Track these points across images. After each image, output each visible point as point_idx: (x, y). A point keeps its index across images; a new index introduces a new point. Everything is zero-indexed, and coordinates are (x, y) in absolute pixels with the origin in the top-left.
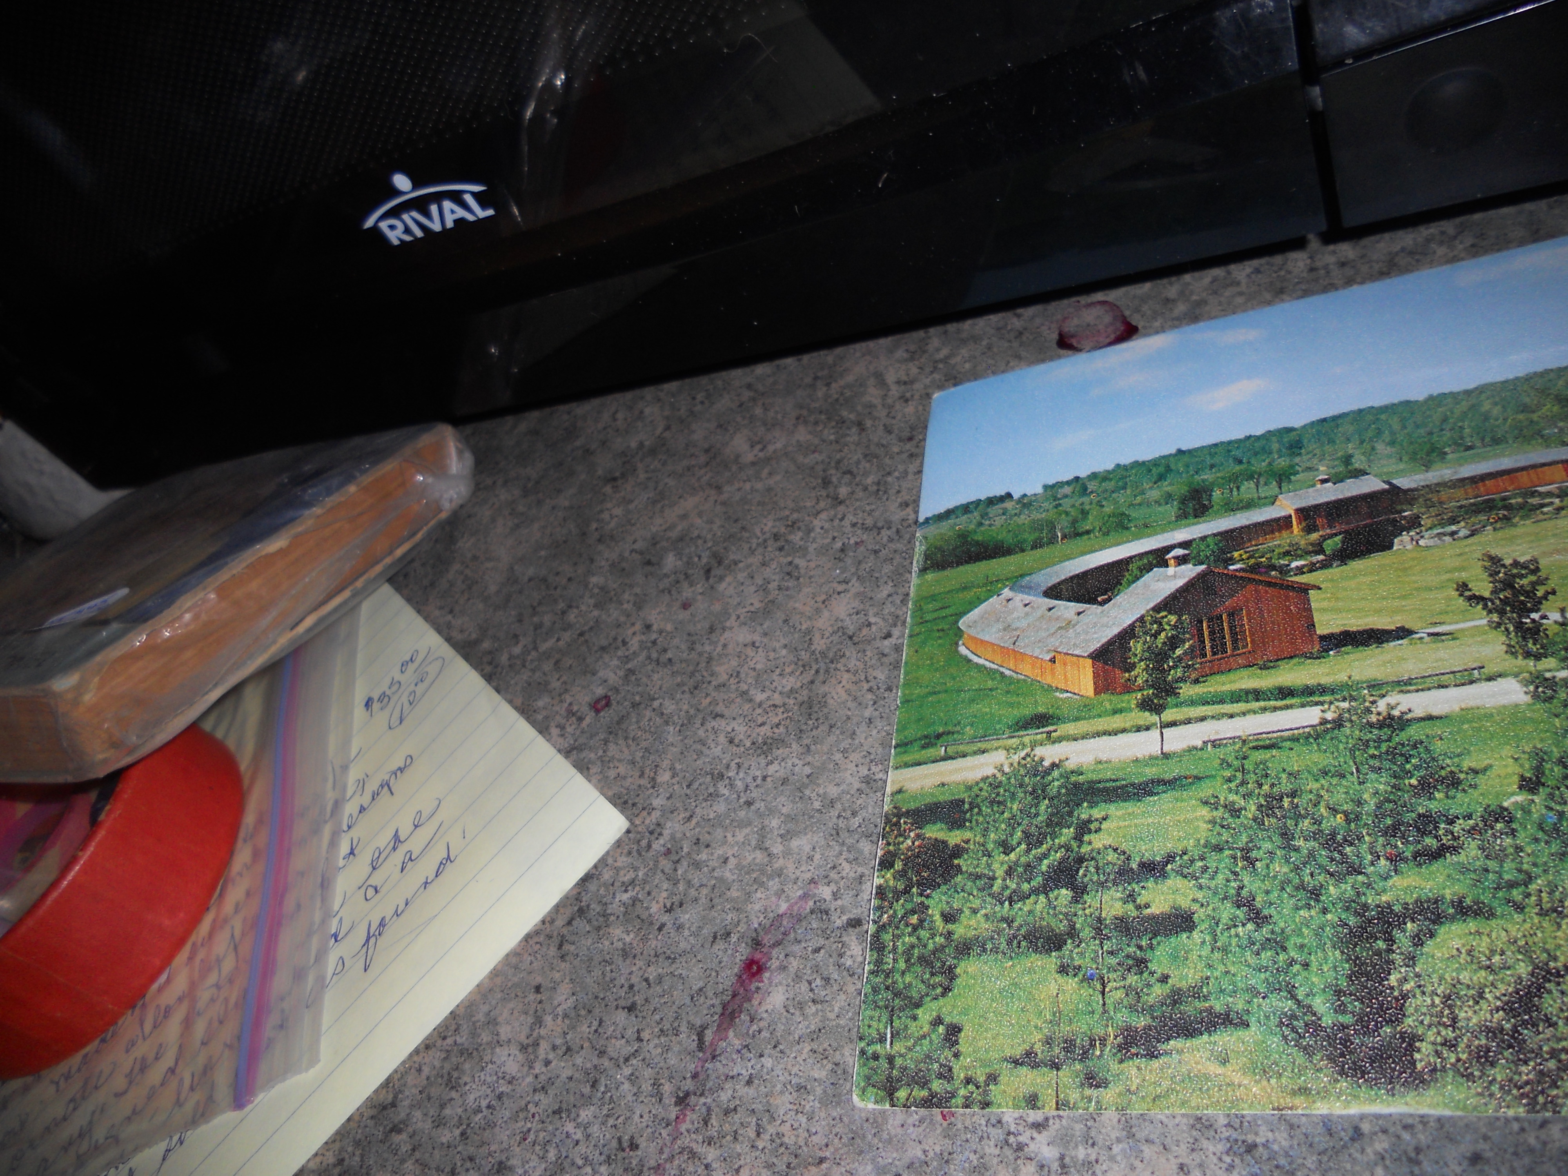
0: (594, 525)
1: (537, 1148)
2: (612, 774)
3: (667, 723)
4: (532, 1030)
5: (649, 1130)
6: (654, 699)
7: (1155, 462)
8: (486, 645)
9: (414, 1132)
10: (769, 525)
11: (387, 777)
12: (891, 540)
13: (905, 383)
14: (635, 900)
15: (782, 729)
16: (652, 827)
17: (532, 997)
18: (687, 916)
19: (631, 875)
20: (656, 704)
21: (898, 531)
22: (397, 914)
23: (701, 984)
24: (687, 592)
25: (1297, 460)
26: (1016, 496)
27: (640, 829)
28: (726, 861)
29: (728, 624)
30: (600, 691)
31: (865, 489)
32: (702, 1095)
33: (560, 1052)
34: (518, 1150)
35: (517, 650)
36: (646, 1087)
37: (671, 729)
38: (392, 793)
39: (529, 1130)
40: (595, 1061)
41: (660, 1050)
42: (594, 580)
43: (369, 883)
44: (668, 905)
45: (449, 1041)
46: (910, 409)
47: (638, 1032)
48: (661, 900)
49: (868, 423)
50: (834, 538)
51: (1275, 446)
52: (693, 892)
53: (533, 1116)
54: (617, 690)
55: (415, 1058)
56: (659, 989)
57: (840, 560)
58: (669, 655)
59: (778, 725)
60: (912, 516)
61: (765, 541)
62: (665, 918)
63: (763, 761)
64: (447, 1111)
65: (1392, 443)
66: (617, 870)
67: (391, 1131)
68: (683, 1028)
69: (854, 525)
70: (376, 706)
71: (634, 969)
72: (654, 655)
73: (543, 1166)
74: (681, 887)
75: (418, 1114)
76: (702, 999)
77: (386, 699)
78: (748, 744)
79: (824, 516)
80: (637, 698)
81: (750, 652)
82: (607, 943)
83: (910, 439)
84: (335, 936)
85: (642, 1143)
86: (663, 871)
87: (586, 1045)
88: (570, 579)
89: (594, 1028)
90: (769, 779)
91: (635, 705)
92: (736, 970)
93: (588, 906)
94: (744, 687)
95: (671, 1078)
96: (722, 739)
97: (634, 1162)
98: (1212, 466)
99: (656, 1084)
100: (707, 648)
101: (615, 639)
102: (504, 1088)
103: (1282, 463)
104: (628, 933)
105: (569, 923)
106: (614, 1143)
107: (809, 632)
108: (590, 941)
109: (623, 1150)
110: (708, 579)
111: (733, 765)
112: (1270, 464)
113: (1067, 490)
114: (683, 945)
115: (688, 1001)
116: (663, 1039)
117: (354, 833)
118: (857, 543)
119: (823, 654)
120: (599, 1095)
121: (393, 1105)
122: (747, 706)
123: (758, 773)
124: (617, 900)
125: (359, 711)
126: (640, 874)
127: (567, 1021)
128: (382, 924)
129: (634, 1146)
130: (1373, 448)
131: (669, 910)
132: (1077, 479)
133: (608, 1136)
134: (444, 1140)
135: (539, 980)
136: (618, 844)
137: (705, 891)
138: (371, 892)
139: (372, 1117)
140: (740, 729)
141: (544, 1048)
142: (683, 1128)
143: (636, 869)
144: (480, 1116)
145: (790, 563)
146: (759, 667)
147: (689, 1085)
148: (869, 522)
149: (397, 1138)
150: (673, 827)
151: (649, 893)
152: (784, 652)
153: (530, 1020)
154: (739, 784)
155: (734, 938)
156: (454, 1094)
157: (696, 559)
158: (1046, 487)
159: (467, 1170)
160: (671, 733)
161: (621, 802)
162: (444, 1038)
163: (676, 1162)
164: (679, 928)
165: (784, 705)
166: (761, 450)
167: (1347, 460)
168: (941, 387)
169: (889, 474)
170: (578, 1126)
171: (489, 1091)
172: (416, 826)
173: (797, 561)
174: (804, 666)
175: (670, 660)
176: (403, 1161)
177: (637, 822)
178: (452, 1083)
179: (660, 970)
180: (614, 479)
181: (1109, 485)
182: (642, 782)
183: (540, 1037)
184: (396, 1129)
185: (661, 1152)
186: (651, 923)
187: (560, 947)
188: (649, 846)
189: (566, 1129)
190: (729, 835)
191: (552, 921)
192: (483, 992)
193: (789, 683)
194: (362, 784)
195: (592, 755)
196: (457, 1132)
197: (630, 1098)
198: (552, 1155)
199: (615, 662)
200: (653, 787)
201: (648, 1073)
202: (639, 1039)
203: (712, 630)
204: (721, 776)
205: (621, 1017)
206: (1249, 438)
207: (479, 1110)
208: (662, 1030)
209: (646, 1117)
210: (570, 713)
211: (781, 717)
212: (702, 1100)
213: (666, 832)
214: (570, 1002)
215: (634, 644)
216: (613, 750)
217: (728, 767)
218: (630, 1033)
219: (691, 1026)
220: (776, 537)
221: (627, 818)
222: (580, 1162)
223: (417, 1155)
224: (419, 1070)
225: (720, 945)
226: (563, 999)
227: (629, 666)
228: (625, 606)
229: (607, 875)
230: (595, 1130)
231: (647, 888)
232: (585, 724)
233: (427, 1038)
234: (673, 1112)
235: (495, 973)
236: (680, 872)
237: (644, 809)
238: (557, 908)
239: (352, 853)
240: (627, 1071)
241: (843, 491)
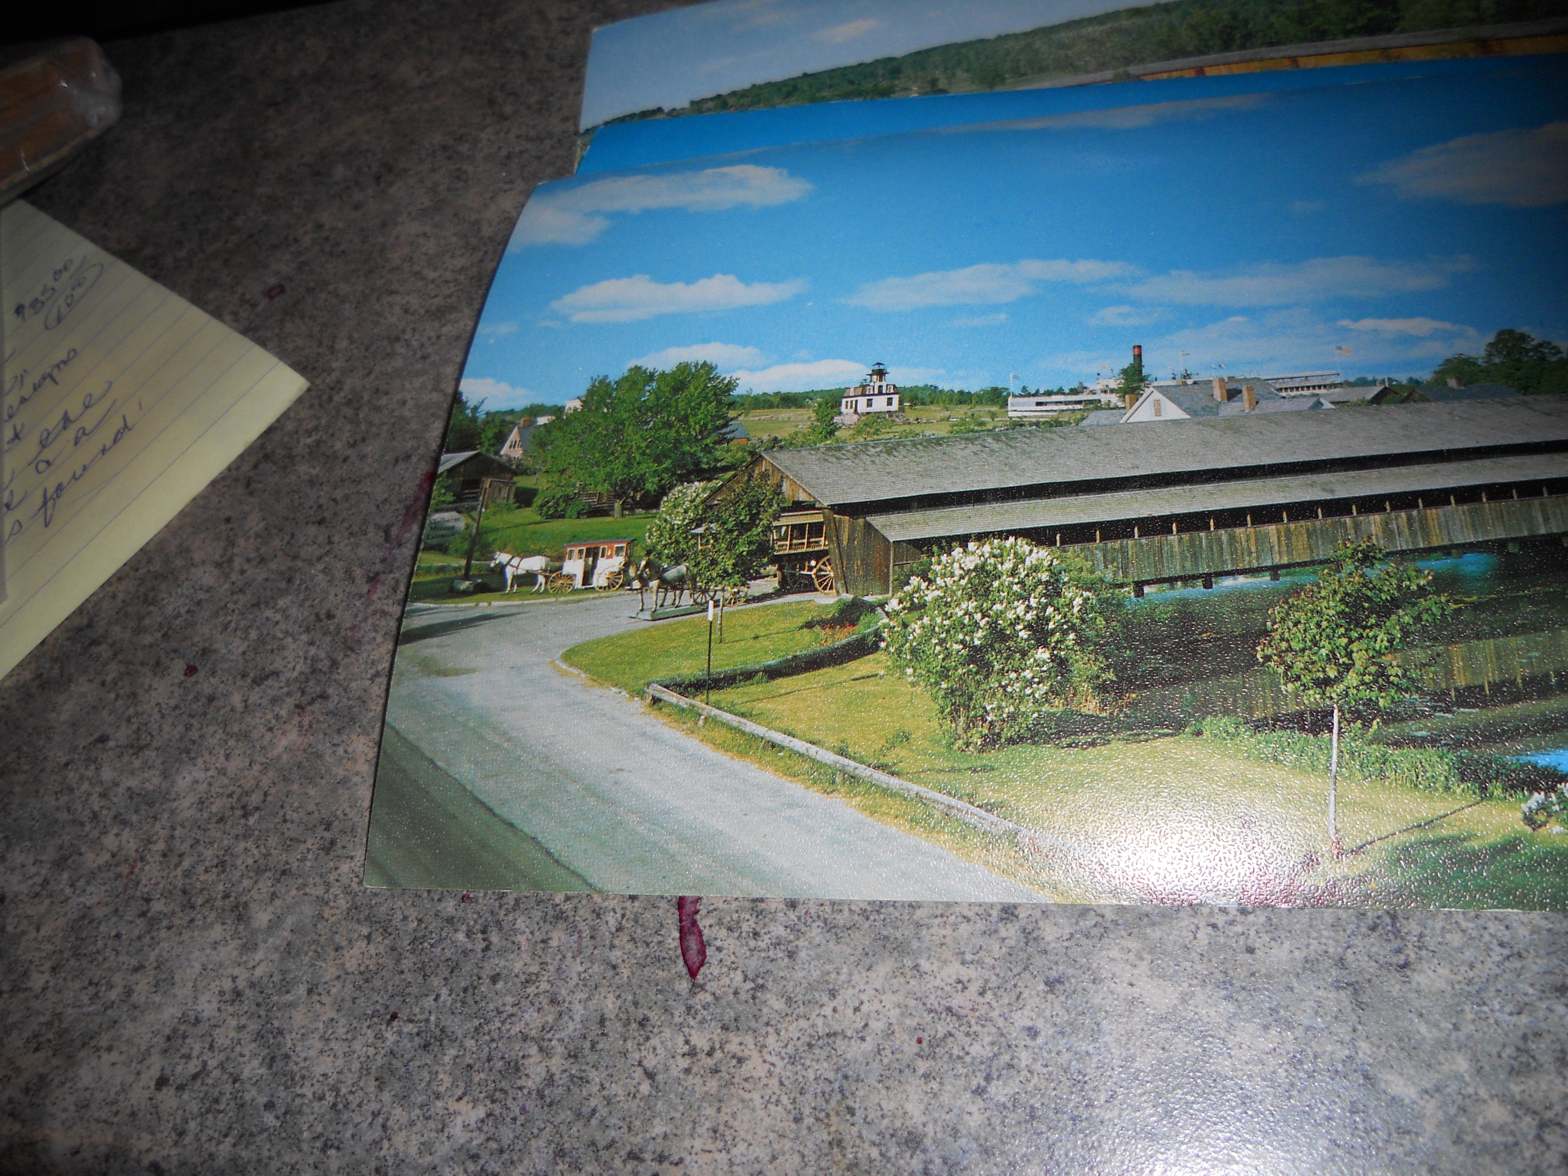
0: (257, 144)
1: (239, 633)
2: (290, 346)
3: (343, 302)
4: (225, 549)
5: (344, 604)
6: (328, 284)
7: (785, 83)
8: (148, 251)
9: (114, 644)
10: (437, 138)
11: (49, 370)
12: (552, 147)
13: (567, 20)
14: (318, 443)
15: (454, 299)
16: (332, 385)
17: (223, 527)
18: (370, 449)
19: (315, 423)
20: (331, 288)
21: (559, 141)
22: (75, 478)
23: (386, 496)
24: (358, 196)
25: (897, 82)
26: (666, 110)
27: (321, 387)
28: (404, 403)
29: (400, 220)
30: (273, 281)
31: (529, 107)
32: (391, 572)
33: (254, 563)
34: (220, 637)
35: (182, 254)
36: (339, 574)
37: (347, 306)
38: (56, 382)
39: (230, 622)
40: (290, 564)
41: (350, 548)
42: (260, 190)
43: (39, 459)
44: (352, 442)
45: (142, 571)
46: (571, 41)
47: (329, 537)
48: (344, 439)
49: (531, 53)
50: (500, 148)
51: (880, 71)
52: (374, 430)
53: (233, 611)
54: (290, 279)
55: (109, 589)
56: (346, 505)
57: (506, 165)
58: (342, 247)
59: (450, 296)
60: (572, 129)
61: (434, 152)
62: (349, 452)
63: (436, 324)
64: (147, 622)
65: (968, 70)
66: (300, 421)
67: (90, 645)
68: (371, 528)
69: (518, 137)
70: (28, 312)
71: (322, 493)
72: (327, 248)
73: (246, 644)
74: (363, 427)
75: (117, 629)
76: (387, 506)
77: (39, 305)
78: (422, 312)
79: (490, 130)
80: (312, 284)
81: (421, 241)
82: (293, 478)
83: (571, 66)
84: (8, 506)
85: (338, 613)
86: (345, 417)
87: (279, 554)
88: (234, 191)
89: (285, 541)
90: (443, 338)
91: (310, 290)
92: (417, 482)
93: (273, 452)
94: (416, 268)
95: (361, 566)
96: (397, 310)
97: (332, 628)
98: (831, 86)
99: (348, 571)
100: (380, 240)
101: (286, 238)
102: (202, 596)
103: (884, 84)
104: (314, 467)
105: (256, 467)
106: (312, 618)
107: (477, 222)
108: (277, 478)
109: (321, 621)
110: (378, 184)
111: (409, 329)
112: (875, 85)
113: (710, 104)
114: (367, 470)
115: (374, 509)
116: (352, 540)
117: (17, 421)
118: (521, 152)
119: (491, 239)
120: (296, 587)
121: (90, 625)
122: (420, 284)
123: (433, 334)
124: (302, 444)
125: (9, 317)
126: (323, 422)
127: (259, 540)
128: (60, 488)
129: (330, 616)
130: (954, 74)
131: (353, 445)
132: (719, 96)
133: (306, 613)
134: (146, 642)
135: (229, 513)
136: (299, 401)
137: (385, 428)
138: (42, 466)
139: (68, 639)
140: (414, 301)
141: (237, 563)
142: (375, 597)
143: (318, 418)
144: (180, 619)
145: (459, 169)
146: (431, 252)
147: (378, 567)
148: (532, 133)
149: (95, 650)
150: (351, 382)
151: (332, 435)
152: (454, 239)
153: (222, 544)
154: (415, 344)
155: (414, 459)
156: (152, 608)
157: (366, 169)
158: (693, 103)
159: (173, 659)
160: (347, 309)
161: (301, 367)
162: (137, 570)
163: (370, 621)
164: (363, 458)
165: (456, 280)
166: (428, 76)
167: (934, 82)
168: (599, 22)
169: (552, 94)
170: (277, 611)
171: (187, 601)
172: (87, 407)
173: (465, 167)
174: (473, 249)
175: (343, 252)
176: (106, 664)
177: (318, 381)
178: (149, 600)
179: (347, 491)
180: (277, 104)
181: (745, 101)
182: (321, 350)
183: (233, 554)
184: (95, 642)
185: (356, 616)
186: (336, 458)
187: (248, 485)
188: (330, 399)
189: (265, 615)
190: (407, 384)
191: (238, 468)
192: (174, 529)
193: (459, 263)
194: (20, 379)
195: (269, 334)
196: (159, 635)
197: (324, 584)
198: (253, 635)
199: (288, 256)
200: (332, 353)
201: (340, 565)
202: (330, 542)
203: (384, 225)
204: (398, 339)
205: (312, 530)
206: (860, 65)
207: (179, 615)
208: (351, 534)
209: (340, 595)
210: (243, 301)
211: (453, 289)
212: (391, 576)
213: (347, 387)
214: (262, 525)
215: (307, 240)
216: (289, 327)
217: (404, 331)
218: (321, 539)
219: (378, 527)
220: (445, 148)
221: (307, 379)
222: (280, 635)
223: (120, 657)
224: (114, 597)
225: (401, 466)
226: (254, 523)
227: (303, 259)
228: (295, 210)
229: (290, 426)
230: (294, 611)
231: (330, 431)
232: (259, 308)
233: (119, 571)
234: (365, 588)
235: (182, 514)
236: (361, 416)
237: (324, 371)
238: (242, 457)
239: (17, 436)
240: (320, 566)
241: (508, 110)
